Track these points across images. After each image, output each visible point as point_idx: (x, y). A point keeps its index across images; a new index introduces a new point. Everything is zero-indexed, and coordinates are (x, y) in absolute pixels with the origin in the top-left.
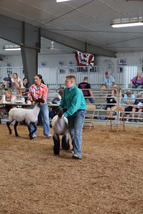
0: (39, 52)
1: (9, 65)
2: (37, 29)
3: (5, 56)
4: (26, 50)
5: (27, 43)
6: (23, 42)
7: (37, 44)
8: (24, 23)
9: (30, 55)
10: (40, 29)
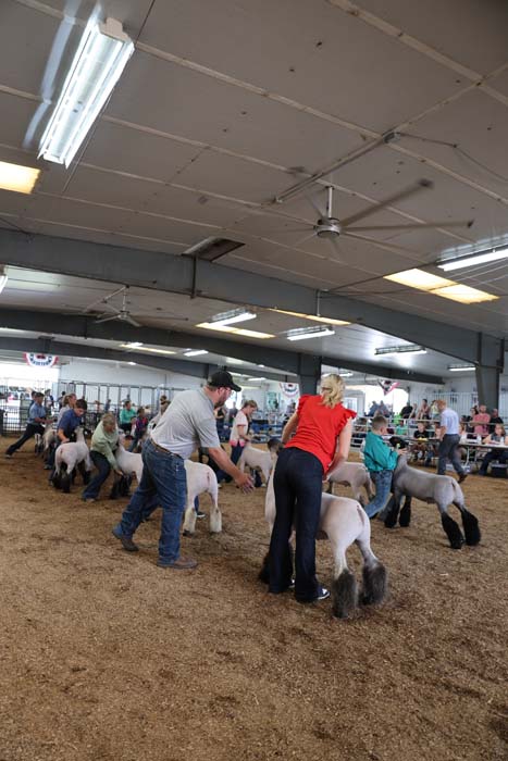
0: (502, 372)
1: (453, 390)
2: (499, 342)
3: (447, 378)
4: (483, 370)
5: (485, 361)
6: (479, 360)
7: (498, 361)
8: (480, 334)
9: (488, 377)
10: (503, 341)
